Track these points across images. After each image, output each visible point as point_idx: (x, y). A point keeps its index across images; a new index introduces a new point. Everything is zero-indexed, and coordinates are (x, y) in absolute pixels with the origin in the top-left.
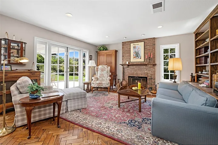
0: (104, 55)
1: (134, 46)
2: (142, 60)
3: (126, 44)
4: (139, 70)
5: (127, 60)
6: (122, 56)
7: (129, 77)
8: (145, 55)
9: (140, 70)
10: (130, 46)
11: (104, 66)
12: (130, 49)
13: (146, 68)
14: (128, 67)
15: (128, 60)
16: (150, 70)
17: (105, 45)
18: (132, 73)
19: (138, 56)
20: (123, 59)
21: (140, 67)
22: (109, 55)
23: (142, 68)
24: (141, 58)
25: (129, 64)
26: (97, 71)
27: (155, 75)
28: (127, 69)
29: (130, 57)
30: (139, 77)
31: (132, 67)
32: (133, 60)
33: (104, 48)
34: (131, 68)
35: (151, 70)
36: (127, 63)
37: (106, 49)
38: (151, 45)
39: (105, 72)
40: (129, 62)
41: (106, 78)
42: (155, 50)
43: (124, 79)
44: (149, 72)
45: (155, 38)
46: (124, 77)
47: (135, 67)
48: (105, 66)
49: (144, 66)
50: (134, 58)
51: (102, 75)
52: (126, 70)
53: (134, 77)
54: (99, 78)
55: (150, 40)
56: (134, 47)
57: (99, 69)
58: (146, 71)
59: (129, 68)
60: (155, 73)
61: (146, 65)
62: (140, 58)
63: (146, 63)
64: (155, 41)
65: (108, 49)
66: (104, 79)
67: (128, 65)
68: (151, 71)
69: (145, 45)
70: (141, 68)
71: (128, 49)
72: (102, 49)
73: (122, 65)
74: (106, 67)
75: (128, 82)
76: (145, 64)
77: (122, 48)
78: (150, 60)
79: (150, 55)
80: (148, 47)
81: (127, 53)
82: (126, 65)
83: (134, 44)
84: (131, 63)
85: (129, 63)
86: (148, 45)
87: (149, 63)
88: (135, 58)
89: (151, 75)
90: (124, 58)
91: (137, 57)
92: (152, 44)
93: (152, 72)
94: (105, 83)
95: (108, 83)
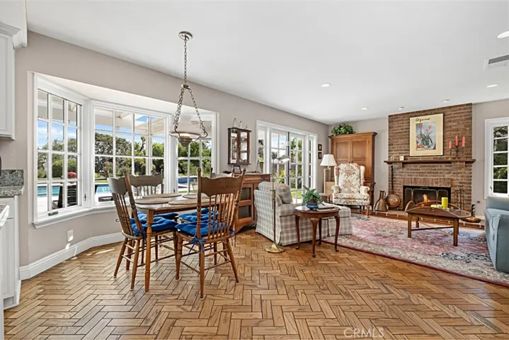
0: (346, 143)
1: (419, 122)
2: (439, 151)
3: (399, 122)
4: (428, 173)
5: (400, 153)
6: (388, 144)
7: (405, 187)
8: (446, 140)
9: (433, 173)
10: (409, 123)
11: (351, 165)
12: (409, 129)
13: (447, 170)
14: (403, 167)
15: (402, 153)
16: (458, 173)
17: (347, 122)
18: (413, 180)
19: (427, 144)
20: (389, 151)
21: (433, 166)
22: (358, 142)
23: (439, 170)
24: (435, 148)
25: (405, 161)
26: (338, 175)
27: (470, 183)
28: (401, 170)
29: (409, 147)
30: (430, 188)
31: (412, 166)
32: (414, 152)
33: (346, 129)
34: (411, 170)
35: (461, 173)
36: (402, 159)
37: (351, 133)
38: (462, 120)
39: (355, 176)
40: (405, 157)
41: (357, 188)
42: (471, 129)
43: (392, 192)
44: (455, 178)
45: (471, 104)
46: (393, 187)
47: (421, 167)
48: (354, 165)
49: (443, 165)
50: (418, 147)
51: (347, 183)
52: (397, 172)
53: (420, 187)
54: (341, 187)
55: (458, 108)
56: (417, 125)
57: (341, 171)
58: (447, 176)
59: (405, 170)
60: (471, 180)
61: (450, 162)
62: (433, 147)
63: (447, 158)
64: (471, 112)
65: (354, 130)
66: (352, 189)
67: (404, 163)
68: (459, 175)
69: (447, 120)
70: (434, 170)
71: (402, 129)
72: (343, 130)
73: (389, 163)
74: (355, 168)
75: (402, 198)
76: (445, 160)
77: (389, 128)
78: (457, 151)
79: (460, 141)
80: (454, 124)
81: (401, 139)
82: (400, 162)
83: (420, 118)
84: (409, 161)
85: (405, 159)
86: (452, 119)
87: (454, 158)
88: (419, 149)
89: (460, 183)
90: (393, 148)
91: (426, 147)
92: (463, 118)
93: (462, 176)
94: (360, 197)
95: (366, 198)
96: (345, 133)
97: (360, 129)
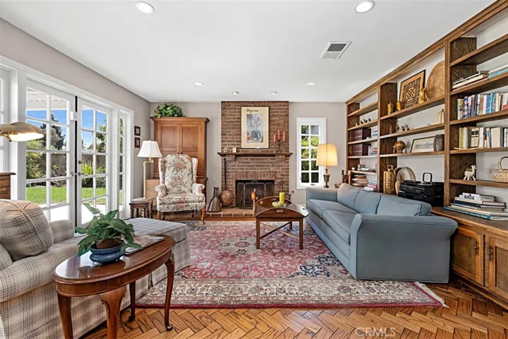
0: (174, 129)
1: (249, 113)
2: (265, 145)
3: (231, 109)
4: (258, 166)
5: (232, 145)
6: (221, 133)
7: (237, 182)
8: (271, 134)
9: (261, 166)
10: (241, 112)
11: (181, 156)
12: (240, 118)
13: (271, 163)
14: (236, 159)
15: (235, 145)
16: (280, 166)
17: (175, 103)
18: (245, 174)
19: (256, 137)
20: (222, 141)
21: (262, 159)
22: (188, 128)
23: (265, 163)
24: (262, 141)
25: (238, 153)
26: (164, 170)
27: (288, 175)
28: (234, 163)
29: (240, 138)
30: (259, 181)
31: (243, 159)
32: (246, 144)
33: (174, 110)
34: (243, 162)
35: (282, 166)
36: (234, 151)
37: (180, 115)
38: (282, 115)
39: (186, 171)
40: (237, 148)
41: (189, 186)
42: (288, 125)
43: (225, 188)
44: (278, 171)
45: (287, 102)
46: (226, 181)
47: (251, 159)
48: (185, 157)
49: (269, 158)
50: (249, 139)
51: (177, 181)
52: (230, 165)
53: (250, 181)
54: (169, 187)
55: (280, 104)
56: (248, 115)
57: (168, 165)
58: (272, 169)
59: (237, 163)
60: (288, 172)
61: (274, 155)
62: (260, 140)
63: (272, 151)
64: (288, 109)
65: (184, 114)
66: (183, 189)
67: (237, 156)
68: (281, 168)
69: (271, 114)
70: (262, 163)
71: (234, 118)
72: (169, 111)
73: (222, 155)
74: (186, 161)
75: (235, 194)
76: (270, 153)
77: (222, 115)
78: (279, 145)
79: (281, 136)
80: (277, 118)
81: (233, 128)
82: (232, 154)
83: (250, 108)
84: (241, 153)
85: (237, 151)
86: (276, 114)
87: (277, 152)
88: (249, 141)
89: (282, 175)
90: (226, 138)
91: (255, 139)
92: (283, 114)
93: (283, 169)
94: (194, 199)
95: (201, 199)
96: (173, 116)
97: (191, 113)
